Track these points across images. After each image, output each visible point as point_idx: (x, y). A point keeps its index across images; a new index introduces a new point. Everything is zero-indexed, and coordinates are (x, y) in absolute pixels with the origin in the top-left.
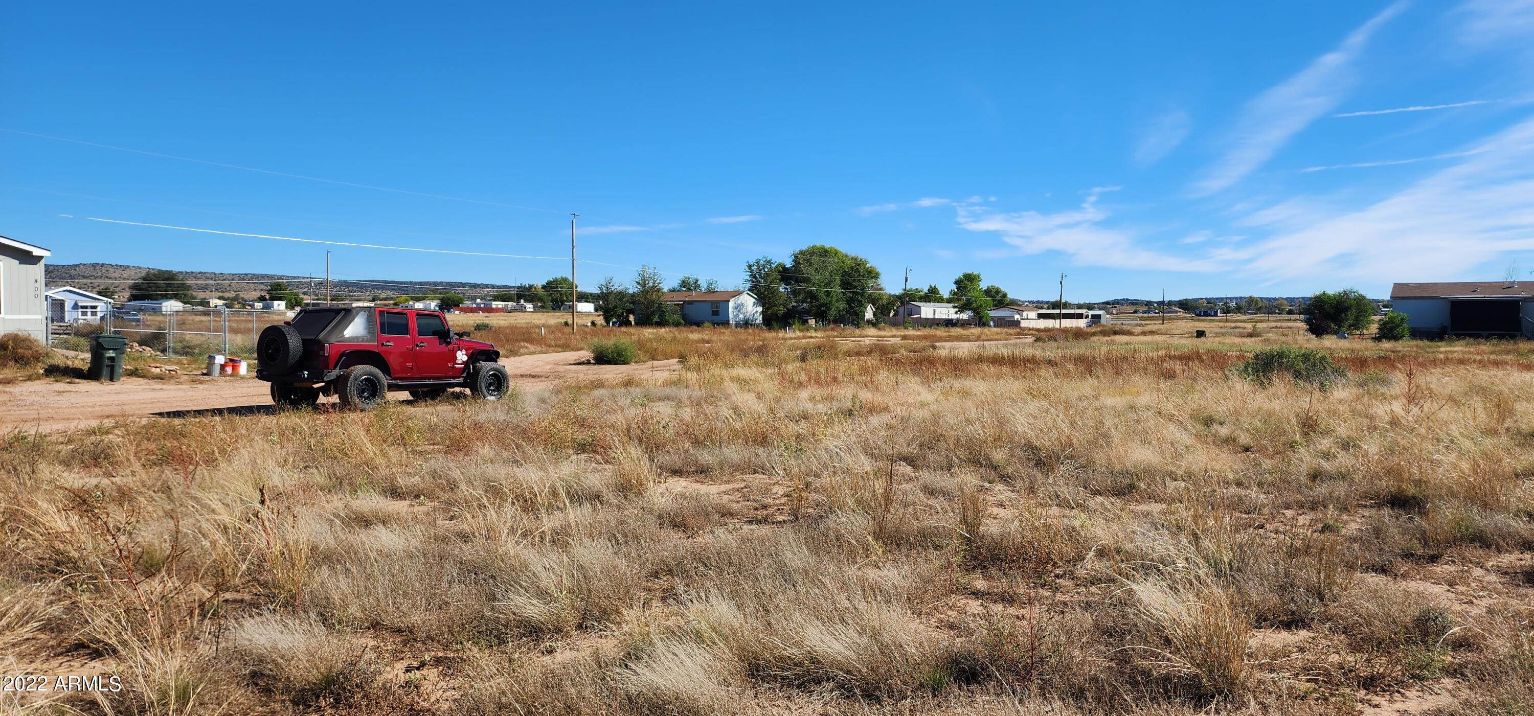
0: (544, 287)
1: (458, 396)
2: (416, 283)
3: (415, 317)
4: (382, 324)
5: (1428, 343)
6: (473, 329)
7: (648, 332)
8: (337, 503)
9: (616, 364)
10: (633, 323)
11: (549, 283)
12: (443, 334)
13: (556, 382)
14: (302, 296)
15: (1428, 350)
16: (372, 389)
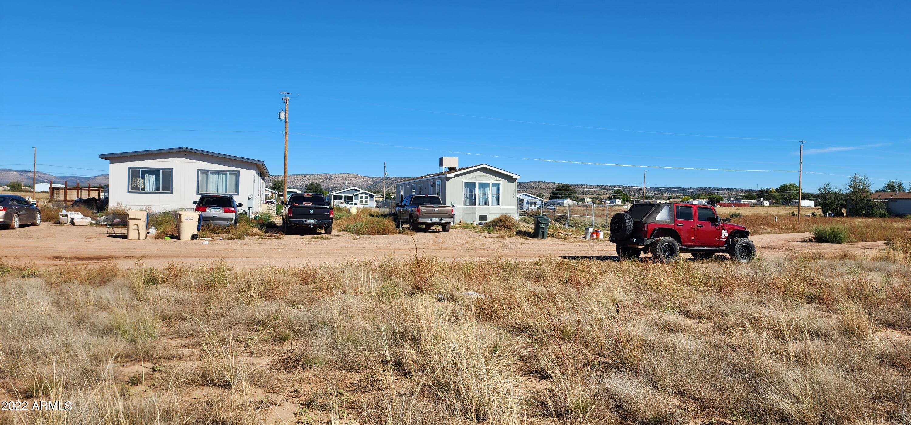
0: (777, 190)
1: (722, 258)
2: (694, 189)
3: (697, 209)
4: (678, 213)
6: (729, 217)
7: (858, 221)
8: (654, 315)
9: (832, 242)
10: (845, 214)
11: (781, 188)
12: (714, 220)
13: (788, 253)
14: (630, 197)
16: (670, 251)
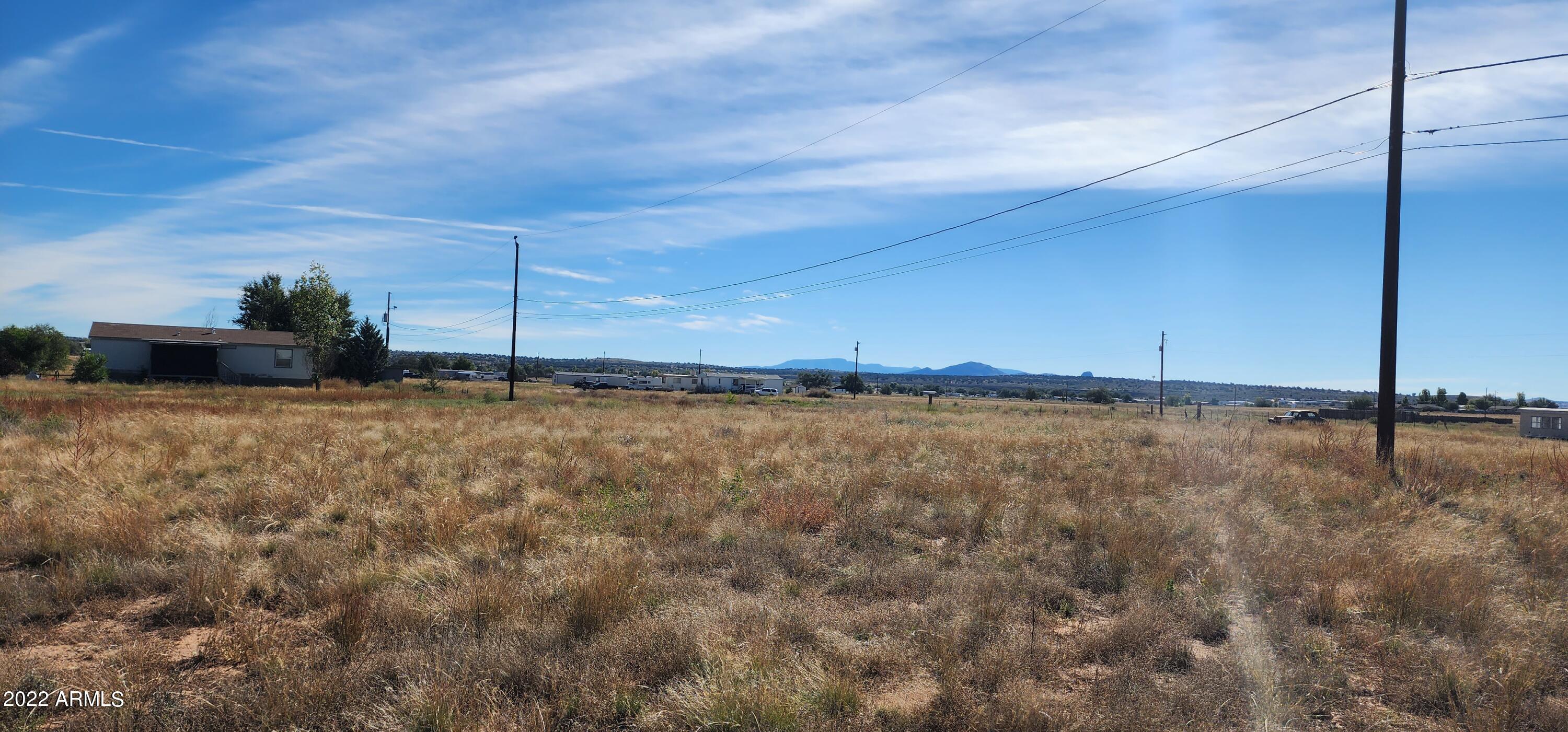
5: (127, 386)
15: (126, 393)
